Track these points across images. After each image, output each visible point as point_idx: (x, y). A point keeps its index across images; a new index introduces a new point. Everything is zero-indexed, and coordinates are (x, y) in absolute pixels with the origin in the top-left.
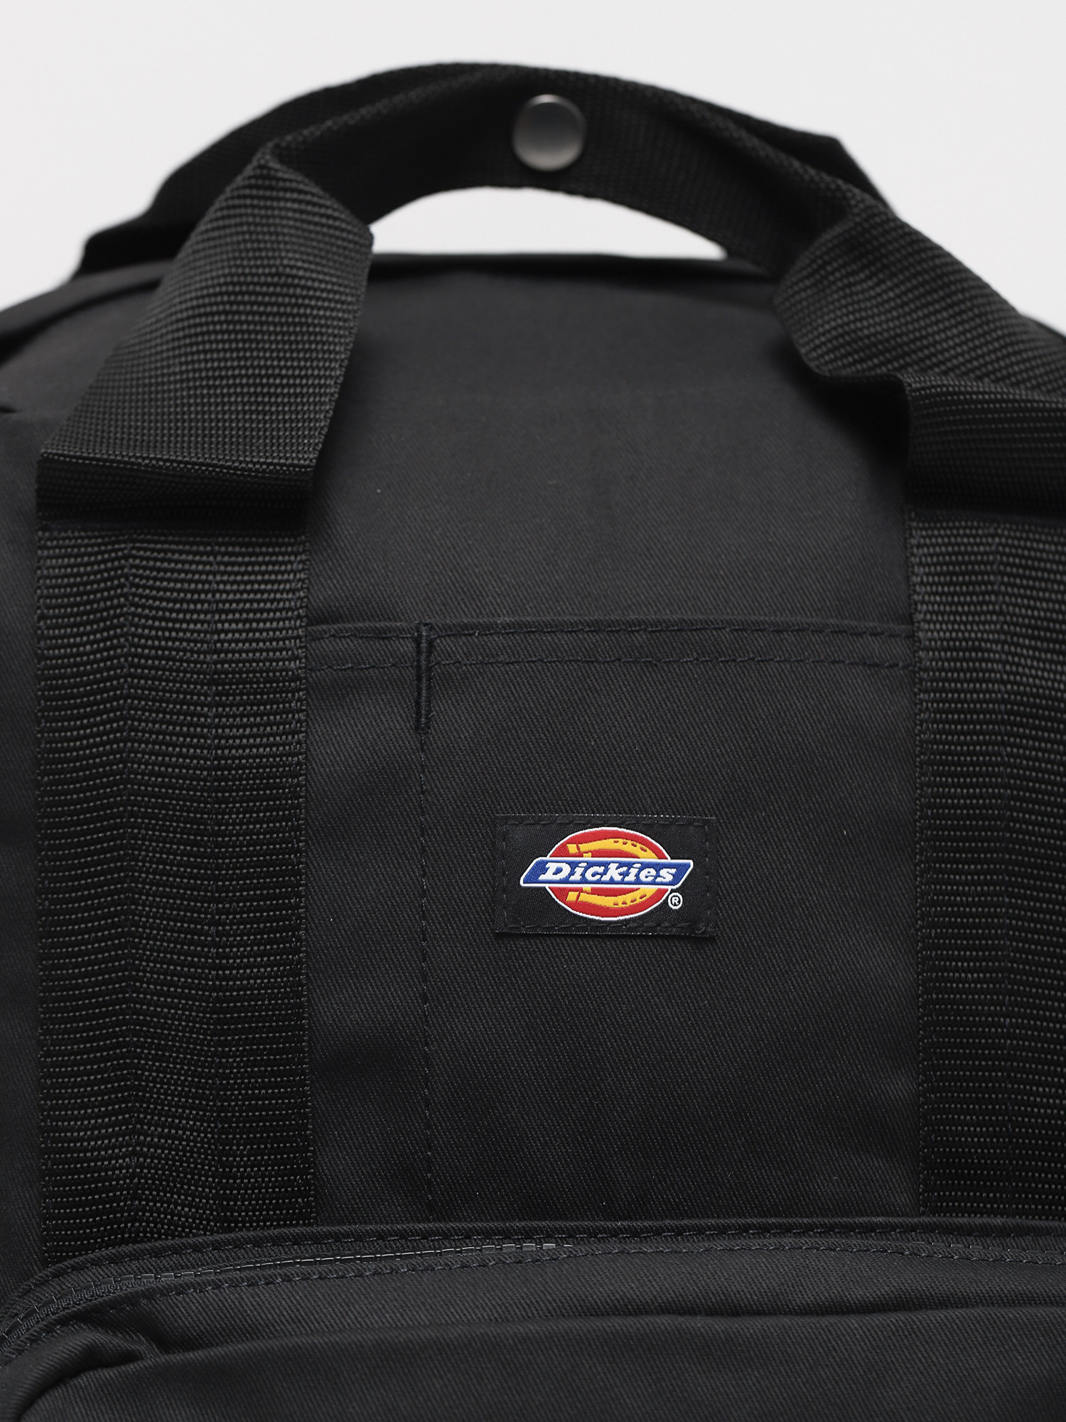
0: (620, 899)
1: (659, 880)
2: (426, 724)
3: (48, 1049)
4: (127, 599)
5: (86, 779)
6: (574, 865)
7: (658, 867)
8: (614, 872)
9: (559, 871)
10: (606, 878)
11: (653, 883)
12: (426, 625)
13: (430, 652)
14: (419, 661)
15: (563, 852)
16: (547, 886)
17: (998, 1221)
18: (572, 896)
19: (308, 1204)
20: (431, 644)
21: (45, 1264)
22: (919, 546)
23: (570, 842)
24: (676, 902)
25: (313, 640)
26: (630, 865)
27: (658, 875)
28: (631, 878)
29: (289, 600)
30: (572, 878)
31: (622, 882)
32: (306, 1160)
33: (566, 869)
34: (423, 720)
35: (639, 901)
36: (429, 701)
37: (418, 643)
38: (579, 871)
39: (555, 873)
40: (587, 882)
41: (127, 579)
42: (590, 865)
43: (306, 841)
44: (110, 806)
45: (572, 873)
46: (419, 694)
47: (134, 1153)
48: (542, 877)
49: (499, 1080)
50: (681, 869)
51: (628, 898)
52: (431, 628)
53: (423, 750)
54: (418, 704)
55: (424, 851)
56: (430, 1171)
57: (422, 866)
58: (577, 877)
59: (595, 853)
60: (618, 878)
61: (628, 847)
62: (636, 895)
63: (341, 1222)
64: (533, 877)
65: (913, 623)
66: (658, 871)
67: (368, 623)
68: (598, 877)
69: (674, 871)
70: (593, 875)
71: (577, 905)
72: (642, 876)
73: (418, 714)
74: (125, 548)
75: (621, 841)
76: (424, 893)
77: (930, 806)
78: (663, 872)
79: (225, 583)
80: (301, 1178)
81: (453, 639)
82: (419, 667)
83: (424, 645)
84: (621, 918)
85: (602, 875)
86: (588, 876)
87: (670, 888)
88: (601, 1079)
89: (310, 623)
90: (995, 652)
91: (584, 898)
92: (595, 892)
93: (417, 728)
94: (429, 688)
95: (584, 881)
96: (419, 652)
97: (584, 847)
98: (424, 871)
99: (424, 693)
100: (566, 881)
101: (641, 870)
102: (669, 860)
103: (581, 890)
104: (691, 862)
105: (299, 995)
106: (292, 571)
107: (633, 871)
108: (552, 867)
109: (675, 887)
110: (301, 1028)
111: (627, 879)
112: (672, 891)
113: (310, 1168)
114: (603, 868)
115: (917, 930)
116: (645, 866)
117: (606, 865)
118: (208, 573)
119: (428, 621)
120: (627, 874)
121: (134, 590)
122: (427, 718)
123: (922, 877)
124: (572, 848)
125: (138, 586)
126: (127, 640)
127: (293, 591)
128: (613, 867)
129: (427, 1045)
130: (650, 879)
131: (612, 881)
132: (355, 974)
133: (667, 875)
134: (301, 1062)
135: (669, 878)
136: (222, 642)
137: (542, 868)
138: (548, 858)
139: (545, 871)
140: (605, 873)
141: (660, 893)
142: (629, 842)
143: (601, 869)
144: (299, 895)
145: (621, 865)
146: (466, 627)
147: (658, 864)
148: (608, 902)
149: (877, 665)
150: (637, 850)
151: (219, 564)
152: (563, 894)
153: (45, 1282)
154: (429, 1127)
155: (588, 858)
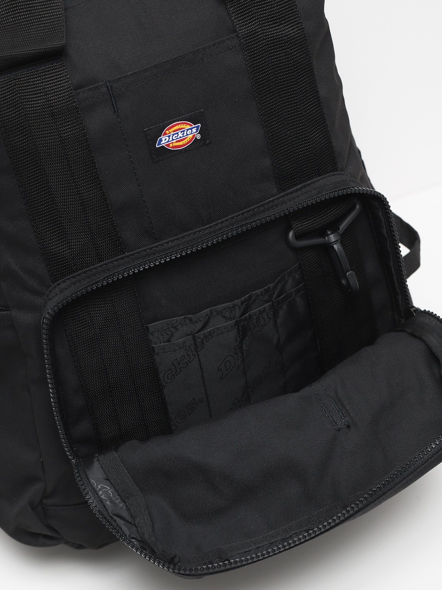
0: (184, 141)
1: (192, 132)
2: (117, 110)
3: (36, 227)
4: (19, 98)
5: (25, 152)
6: (169, 137)
7: (191, 129)
8: (180, 135)
9: (165, 139)
10: (179, 137)
11: (191, 134)
12: (108, 81)
13: (112, 89)
14: (110, 93)
15: (165, 134)
16: (164, 145)
17: (299, 186)
18: (171, 145)
19: (122, 248)
20: (111, 87)
21: (54, 282)
22: (230, 8)
23: (166, 130)
24: (199, 137)
25: (77, 95)
26: (184, 131)
27: (192, 131)
28: (185, 134)
29: (67, 85)
30: (170, 140)
31: (183, 136)
32: (118, 237)
33: (167, 138)
34: (116, 109)
35: (189, 140)
36: (116, 103)
37: (108, 88)
38: (171, 137)
39: (165, 140)
40: (174, 140)
41: (17, 92)
42: (173, 135)
43: (94, 153)
44: (34, 158)
45: (169, 139)
46: (113, 102)
47: (69, 249)
48: (162, 143)
49: (165, 200)
50: (198, 127)
51: (186, 140)
52: (110, 82)
53: (119, 118)
54: (113, 105)
55: (127, 146)
56: (153, 230)
57: (128, 150)
58: (171, 139)
59: (174, 131)
60: (182, 136)
61: (182, 126)
62: (188, 139)
63: (132, 250)
64: (159, 144)
65: (236, 32)
66: (192, 130)
67: (92, 86)
68: (176, 137)
69: (196, 128)
70: (175, 137)
71: (173, 147)
72: (188, 133)
73: (114, 108)
74: (14, 82)
75: (180, 125)
76: (131, 157)
77: (256, 83)
78: (193, 130)
79: (46, 85)
80: (118, 242)
81: (117, 83)
82: (110, 94)
83: (110, 88)
84: (186, 146)
85: (177, 136)
86: (174, 138)
87: (196, 133)
88: (192, 191)
89: (75, 90)
90: (260, 32)
91: (174, 144)
92: (177, 142)
93: (115, 112)
94: (115, 100)
95: (173, 140)
96: (109, 90)
97: (170, 131)
98: (129, 151)
99: (114, 102)
100: (168, 141)
101: (187, 131)
102: (194, 126)
103: (173, 143)
104: (200, 124)
105: (104, 195)
106: (64, 76)
107: (185, 132)
108: (163, 139)
109: (197, 133)
110: (108, 204)
111: (184, 135)
112: (197, 134)
113: (120, 239)
114: (177, 134)
115: (261, 119)
116: (188, 130)
117: (178, 133)
118: (40, 83)
119: (108, 80)
120: (184, 134)
121: (21, 94)
122: (117, 108)
123: (259, 104)
124: (167, 132)
125: (21, 93)
126: (24, 110)
127: (67, 82)
128: (179, 133)
129: (143, 197)
130: (190, 133)
131: (180, 137)
132: (118, 185)
133: (194, 130)
134: (110, 212)
135: (195, 131)
136: (52, 103)
137: (161, 140)
138: (162, 137)
139: (162, 141)
140: (178, 135)
141: (194, 136)
142: (182, 125)
143: (177, 135)
144: (96, 169)
145: (182, 132)
146: (119, 78)
147: (191, 128)
148: (181, 143)
149: (231, 49)
150: (184, 126)
151: (42, 79)
152: (168, 145)
153: (55, 288)
154: (150, 219)
155: (172, 133)
